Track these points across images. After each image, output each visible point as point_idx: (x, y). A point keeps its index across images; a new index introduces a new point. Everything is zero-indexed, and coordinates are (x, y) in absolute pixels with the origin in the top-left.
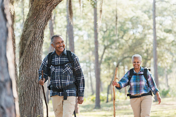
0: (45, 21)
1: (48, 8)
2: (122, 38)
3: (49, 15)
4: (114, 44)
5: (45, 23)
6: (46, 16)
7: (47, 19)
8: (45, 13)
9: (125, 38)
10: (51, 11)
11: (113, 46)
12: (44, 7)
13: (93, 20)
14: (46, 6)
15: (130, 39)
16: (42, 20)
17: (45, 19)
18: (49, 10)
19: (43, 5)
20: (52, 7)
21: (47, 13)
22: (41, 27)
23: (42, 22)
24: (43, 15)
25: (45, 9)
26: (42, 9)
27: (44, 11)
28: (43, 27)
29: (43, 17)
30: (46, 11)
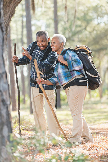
0: (9, 18)
1: (11, 5)
2: (85, 29)
3: (12, 12)
4: (77, 36)
5: (9, 20)
6: (10, 13)
7: (10, 15)
8: (9, 10)
9: (89, 29)
10: (15, 7)
11: (76, 38)
12: (8, 4)
13: (53, 9)
14: (10, 3)
16: (6, 17)
17: (9, 16)
18: (12, 7)
19: (7, 2)
20: (15, 3)
21: (10, 10)
22: (5, 24)
23: (6, 18)
24: (7, 12)
25: (9, 6)
26: (6, 6)
27: (8, 8)
28: (7, 23)
29: (7, 14)
30: (10, 8)
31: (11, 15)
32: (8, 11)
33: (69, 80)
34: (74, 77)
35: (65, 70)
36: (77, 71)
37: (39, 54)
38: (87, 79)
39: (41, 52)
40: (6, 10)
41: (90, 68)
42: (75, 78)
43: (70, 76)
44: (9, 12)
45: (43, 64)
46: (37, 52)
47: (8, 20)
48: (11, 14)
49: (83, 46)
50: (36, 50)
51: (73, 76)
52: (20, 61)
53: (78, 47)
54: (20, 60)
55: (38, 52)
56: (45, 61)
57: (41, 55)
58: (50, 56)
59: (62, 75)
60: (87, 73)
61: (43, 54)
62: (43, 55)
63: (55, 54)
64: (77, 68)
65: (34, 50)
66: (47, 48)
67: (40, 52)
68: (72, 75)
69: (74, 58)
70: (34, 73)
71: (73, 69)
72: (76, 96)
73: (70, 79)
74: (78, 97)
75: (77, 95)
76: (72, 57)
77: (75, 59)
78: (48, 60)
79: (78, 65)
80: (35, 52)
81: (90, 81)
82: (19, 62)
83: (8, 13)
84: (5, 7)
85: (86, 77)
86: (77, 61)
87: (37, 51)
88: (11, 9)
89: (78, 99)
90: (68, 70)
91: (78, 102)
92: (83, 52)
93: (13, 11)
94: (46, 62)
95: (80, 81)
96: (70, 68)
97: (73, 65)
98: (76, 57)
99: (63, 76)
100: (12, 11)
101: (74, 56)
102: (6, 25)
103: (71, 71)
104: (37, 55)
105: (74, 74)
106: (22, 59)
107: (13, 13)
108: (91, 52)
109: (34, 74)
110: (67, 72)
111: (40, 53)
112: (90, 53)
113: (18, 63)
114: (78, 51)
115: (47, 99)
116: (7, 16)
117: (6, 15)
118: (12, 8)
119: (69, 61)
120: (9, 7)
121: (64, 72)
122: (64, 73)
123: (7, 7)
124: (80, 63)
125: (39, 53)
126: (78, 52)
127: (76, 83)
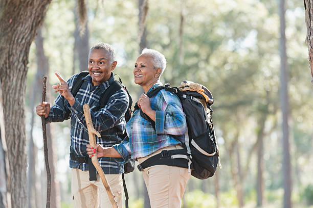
0: (32, 29)
1: (36, 3)
3: (38, 17)
5: (30, 33)
6: (33, 19)
7: (34, 24)
8: (31, 13)
10: (44, 7)
15: (225, 63)
16: (26, 27)
17: (31, 24)
18: (38, 7)
21: (34, 12)
22: (24, 41)
23: (26, 30)
24: (27, 17)
25: (31, 5)
26: (25, 5)
27: (29, 8)
28: (27, 41)
29: (28, 20)
30: (33, 8)
31: (36, 24)
32: (29, 14)
33: (151, 152)
34: (162, 147)
35: (147, 129)
36: (171, 136)
37: (91, 97)
38: (191, 156)
39: (94, 93)
40: (26, 14)
41: (201, 133)
42: (164, 150)
43: (155, 143)
44: (31, 15)
45: (97, 116)
46: (85, 95)
47: (29, 35)
48: (35, 21)
49: (197, 87)
50: (83, 91)
51: (160, 145)
52: (52, 113)
53: (187, 86)
54: (52, 111)
55: (87, 94)
56: (103, 110)
57: (93, 98)
58: (114, 101)
59: (138, 137)
60: (193, 143)
61: (98, 97)
62: (98, 99)
63: (123, 98)
64: (172, 131)
65: (78, 91)
66: (108, 83)
67: (92, 94)
68: (160, 143)
69: (171, 109)
70: (78, 137)
71: (165, 130)
72: (164, 187)
73: (153, 151)
74: (167, 189)
75: (166, 186)
76: (168, 105)
77: (173, 111)
78: (108, 108)
79: (177, 125)
80: (82, 94)
81: (197, 162)
82: (51, 115)
83: (30, 20)
84: (23, 6)
85: (189, 152)
86: (177, 117)
87: (86, 91)
88: (36, 10)
89: (167, 193)
90: (152, 130)
91: (167, 201)
92: (196, 97)
93: (39, 14)
94: (104, 112)
95: (174, 157)
96: (159, 127)
97: (167, 122)
98: (177, 107)
99: (141, 139)
100: (37, 14)
101: (172, 104)
102: (25, 43)
103: (159, 135)
104: (84, 100)
105: (164, 141)
106: (55, 110)
107: (40, 19)
108: (212, 100)
109: (78, 141)
110: (150, 133)
111: (93, 96)
112: (210, 102)
113: (48, 116)
114: (185, 92)
115: (107, 189)
116: (27, 25)
117: (25, 24)
118: (39, 9)
119: (160, 111)
120: (31, 7)
121: (143, 133)
122: (143, 135)
123: (27, 6)
124: (180, 121)
125: (89, 95)
126: (185, 96)
127: (165, 159)
